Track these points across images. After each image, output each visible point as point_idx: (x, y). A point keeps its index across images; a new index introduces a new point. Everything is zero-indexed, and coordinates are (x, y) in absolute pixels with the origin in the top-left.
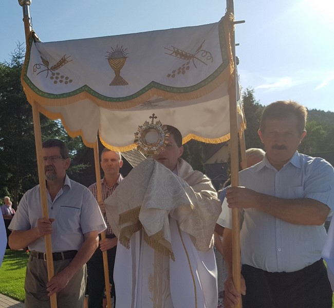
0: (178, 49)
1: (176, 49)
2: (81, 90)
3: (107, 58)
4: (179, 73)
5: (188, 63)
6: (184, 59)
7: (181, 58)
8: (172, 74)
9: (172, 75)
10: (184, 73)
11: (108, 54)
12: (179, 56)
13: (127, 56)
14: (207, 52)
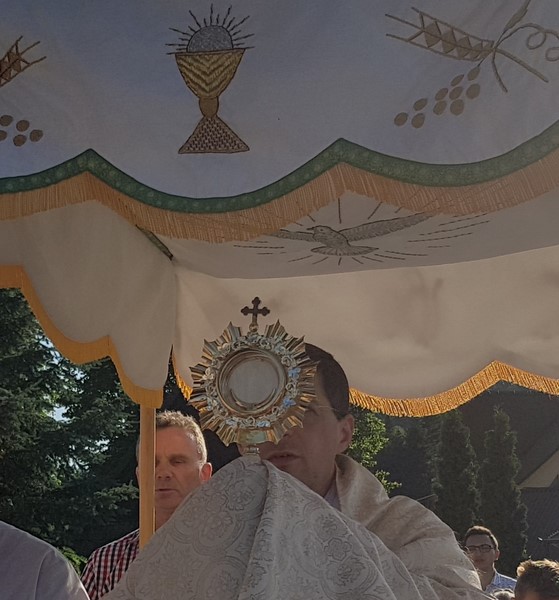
0: (436, 21)
1: (428, 21)
2: (70, 168)
3: (173, 49)
4: (438, 110)
5: (473, 74)
6: (461, 57)
7: (446, 53)
8: (413, 114)
9: (412, 118)
10: (457, 109)
11: (175, 38)
12: (439, 46)
13: (247, 43)
14: (548, 32)
